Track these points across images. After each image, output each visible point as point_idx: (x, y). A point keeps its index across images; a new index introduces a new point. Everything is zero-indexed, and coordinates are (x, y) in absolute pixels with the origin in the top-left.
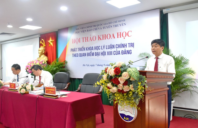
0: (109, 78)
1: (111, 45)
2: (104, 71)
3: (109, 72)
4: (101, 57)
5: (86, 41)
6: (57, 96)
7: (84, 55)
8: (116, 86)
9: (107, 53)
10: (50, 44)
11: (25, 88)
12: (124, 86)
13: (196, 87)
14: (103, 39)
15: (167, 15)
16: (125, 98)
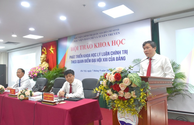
0: (109, 84)
1: (106, 52)
2: (102, 77)
3: (108, 78)
4: (97, 63)
5: (83, 49)
6: (55, 102)
7: (82, 61)
8: (116, 93)
9: (102, 60)
10: (51, 52)
11: (24, 94)
12: (125, 93)
13: (187, 91)
14: (99, 47)
15: (157, 24)
16: (125, 105)
